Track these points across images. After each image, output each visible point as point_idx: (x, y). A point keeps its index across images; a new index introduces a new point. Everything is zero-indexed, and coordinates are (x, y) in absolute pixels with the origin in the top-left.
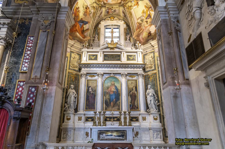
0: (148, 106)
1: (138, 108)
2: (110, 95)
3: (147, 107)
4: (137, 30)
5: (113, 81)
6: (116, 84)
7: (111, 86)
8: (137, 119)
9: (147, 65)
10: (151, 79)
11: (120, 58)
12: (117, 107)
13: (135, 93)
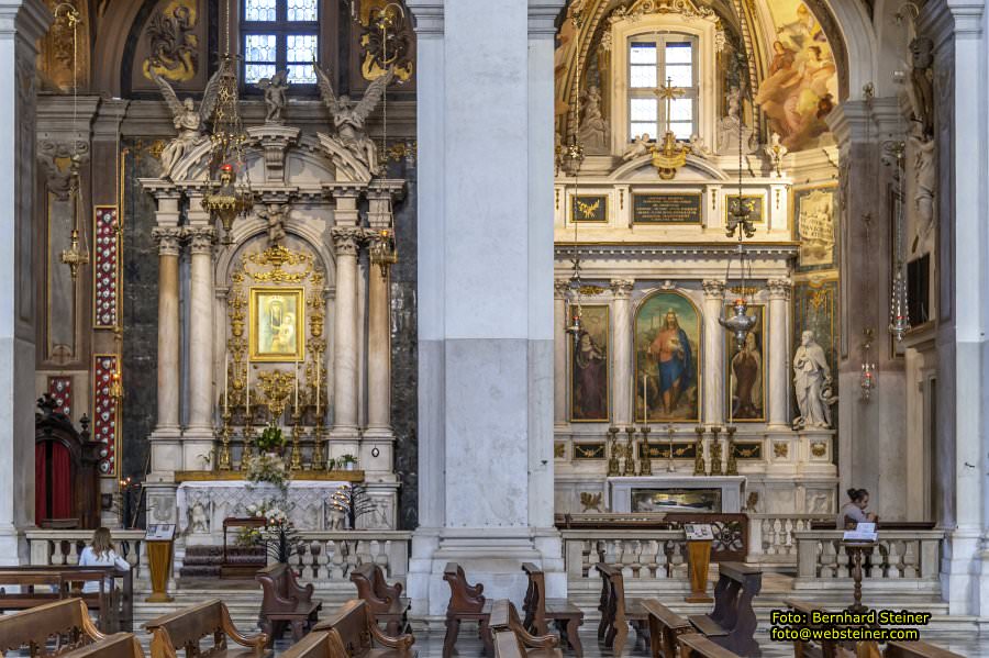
0: (797, 407)
1: (760, 412)
2: (661, 366)
3: (794, 410)
4: (772, 71)
5: (670, 310)
6: (682, 324)
7: (663, 331)
8: (754, 452)
9: (806, 239)
10: (817, 301)
11: (698, 212)
12: (686, 410)
13: (752, 358)
